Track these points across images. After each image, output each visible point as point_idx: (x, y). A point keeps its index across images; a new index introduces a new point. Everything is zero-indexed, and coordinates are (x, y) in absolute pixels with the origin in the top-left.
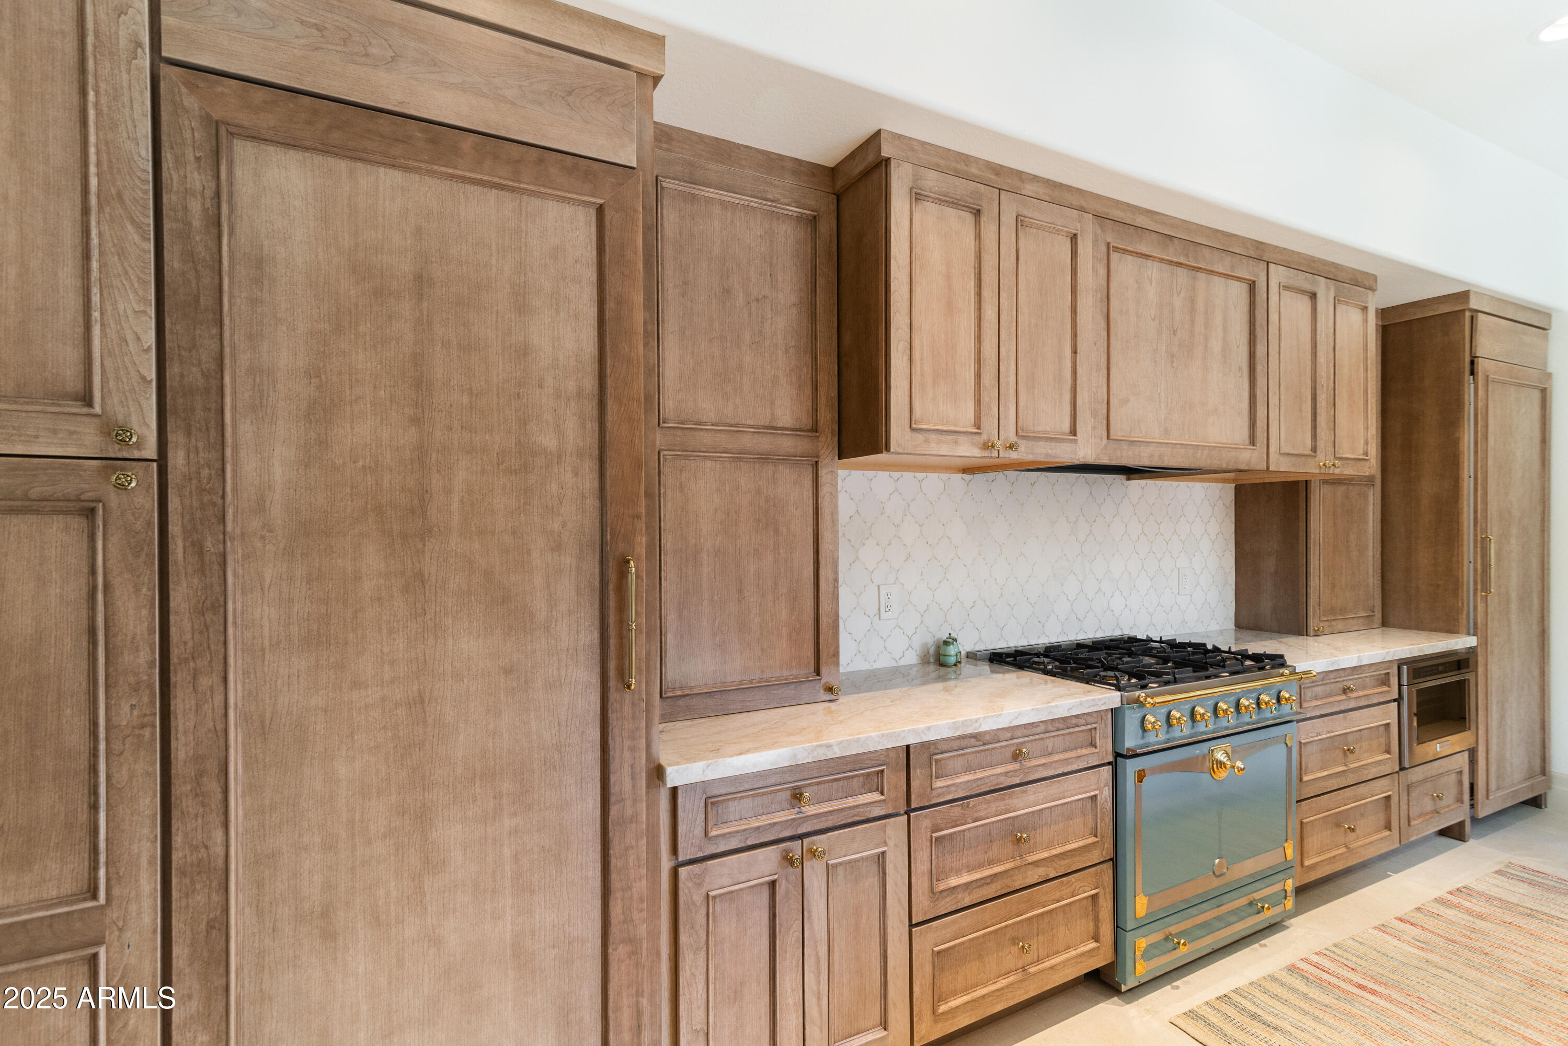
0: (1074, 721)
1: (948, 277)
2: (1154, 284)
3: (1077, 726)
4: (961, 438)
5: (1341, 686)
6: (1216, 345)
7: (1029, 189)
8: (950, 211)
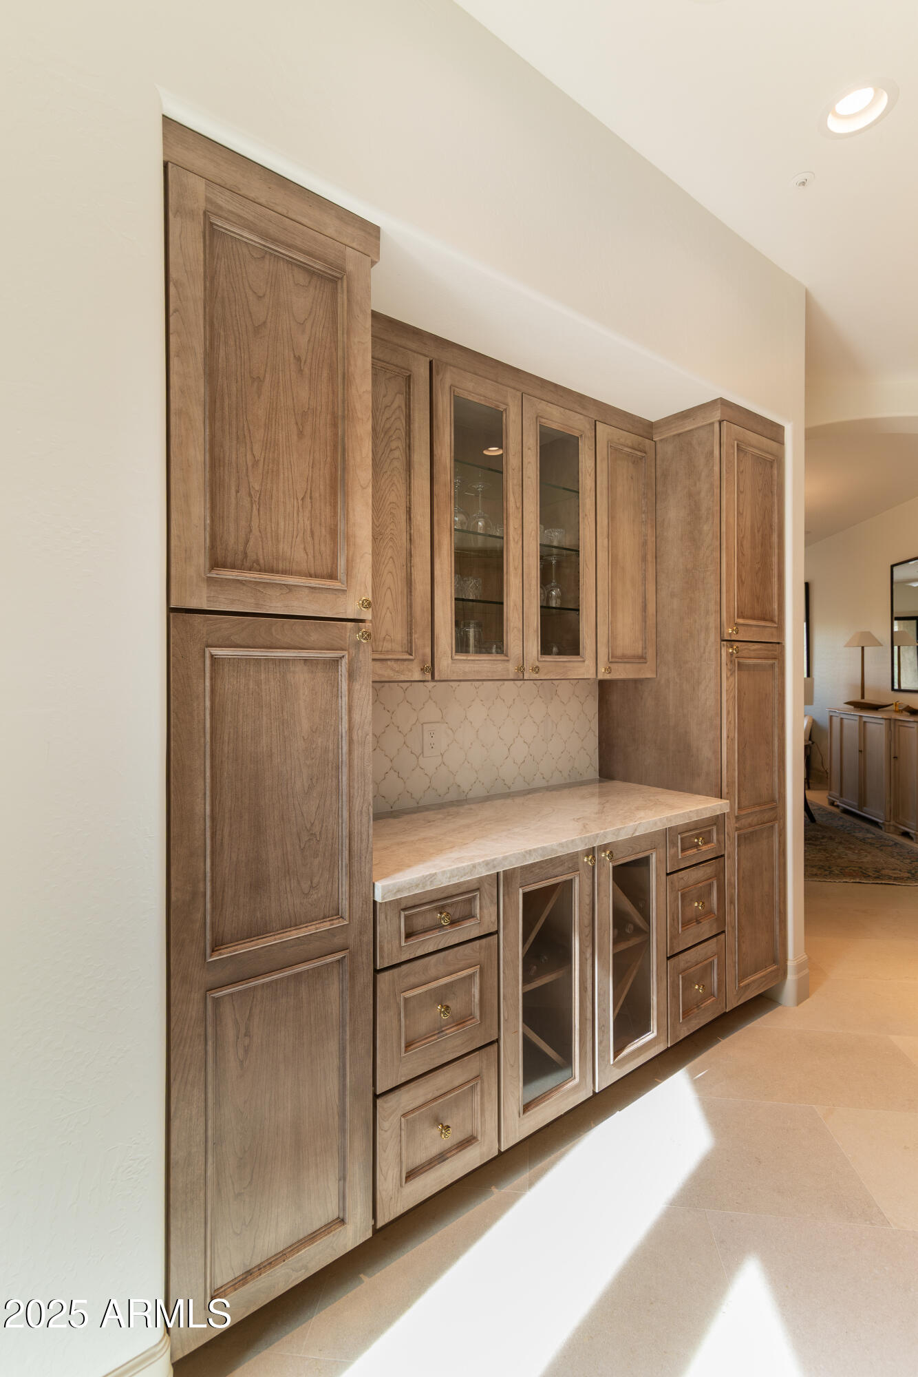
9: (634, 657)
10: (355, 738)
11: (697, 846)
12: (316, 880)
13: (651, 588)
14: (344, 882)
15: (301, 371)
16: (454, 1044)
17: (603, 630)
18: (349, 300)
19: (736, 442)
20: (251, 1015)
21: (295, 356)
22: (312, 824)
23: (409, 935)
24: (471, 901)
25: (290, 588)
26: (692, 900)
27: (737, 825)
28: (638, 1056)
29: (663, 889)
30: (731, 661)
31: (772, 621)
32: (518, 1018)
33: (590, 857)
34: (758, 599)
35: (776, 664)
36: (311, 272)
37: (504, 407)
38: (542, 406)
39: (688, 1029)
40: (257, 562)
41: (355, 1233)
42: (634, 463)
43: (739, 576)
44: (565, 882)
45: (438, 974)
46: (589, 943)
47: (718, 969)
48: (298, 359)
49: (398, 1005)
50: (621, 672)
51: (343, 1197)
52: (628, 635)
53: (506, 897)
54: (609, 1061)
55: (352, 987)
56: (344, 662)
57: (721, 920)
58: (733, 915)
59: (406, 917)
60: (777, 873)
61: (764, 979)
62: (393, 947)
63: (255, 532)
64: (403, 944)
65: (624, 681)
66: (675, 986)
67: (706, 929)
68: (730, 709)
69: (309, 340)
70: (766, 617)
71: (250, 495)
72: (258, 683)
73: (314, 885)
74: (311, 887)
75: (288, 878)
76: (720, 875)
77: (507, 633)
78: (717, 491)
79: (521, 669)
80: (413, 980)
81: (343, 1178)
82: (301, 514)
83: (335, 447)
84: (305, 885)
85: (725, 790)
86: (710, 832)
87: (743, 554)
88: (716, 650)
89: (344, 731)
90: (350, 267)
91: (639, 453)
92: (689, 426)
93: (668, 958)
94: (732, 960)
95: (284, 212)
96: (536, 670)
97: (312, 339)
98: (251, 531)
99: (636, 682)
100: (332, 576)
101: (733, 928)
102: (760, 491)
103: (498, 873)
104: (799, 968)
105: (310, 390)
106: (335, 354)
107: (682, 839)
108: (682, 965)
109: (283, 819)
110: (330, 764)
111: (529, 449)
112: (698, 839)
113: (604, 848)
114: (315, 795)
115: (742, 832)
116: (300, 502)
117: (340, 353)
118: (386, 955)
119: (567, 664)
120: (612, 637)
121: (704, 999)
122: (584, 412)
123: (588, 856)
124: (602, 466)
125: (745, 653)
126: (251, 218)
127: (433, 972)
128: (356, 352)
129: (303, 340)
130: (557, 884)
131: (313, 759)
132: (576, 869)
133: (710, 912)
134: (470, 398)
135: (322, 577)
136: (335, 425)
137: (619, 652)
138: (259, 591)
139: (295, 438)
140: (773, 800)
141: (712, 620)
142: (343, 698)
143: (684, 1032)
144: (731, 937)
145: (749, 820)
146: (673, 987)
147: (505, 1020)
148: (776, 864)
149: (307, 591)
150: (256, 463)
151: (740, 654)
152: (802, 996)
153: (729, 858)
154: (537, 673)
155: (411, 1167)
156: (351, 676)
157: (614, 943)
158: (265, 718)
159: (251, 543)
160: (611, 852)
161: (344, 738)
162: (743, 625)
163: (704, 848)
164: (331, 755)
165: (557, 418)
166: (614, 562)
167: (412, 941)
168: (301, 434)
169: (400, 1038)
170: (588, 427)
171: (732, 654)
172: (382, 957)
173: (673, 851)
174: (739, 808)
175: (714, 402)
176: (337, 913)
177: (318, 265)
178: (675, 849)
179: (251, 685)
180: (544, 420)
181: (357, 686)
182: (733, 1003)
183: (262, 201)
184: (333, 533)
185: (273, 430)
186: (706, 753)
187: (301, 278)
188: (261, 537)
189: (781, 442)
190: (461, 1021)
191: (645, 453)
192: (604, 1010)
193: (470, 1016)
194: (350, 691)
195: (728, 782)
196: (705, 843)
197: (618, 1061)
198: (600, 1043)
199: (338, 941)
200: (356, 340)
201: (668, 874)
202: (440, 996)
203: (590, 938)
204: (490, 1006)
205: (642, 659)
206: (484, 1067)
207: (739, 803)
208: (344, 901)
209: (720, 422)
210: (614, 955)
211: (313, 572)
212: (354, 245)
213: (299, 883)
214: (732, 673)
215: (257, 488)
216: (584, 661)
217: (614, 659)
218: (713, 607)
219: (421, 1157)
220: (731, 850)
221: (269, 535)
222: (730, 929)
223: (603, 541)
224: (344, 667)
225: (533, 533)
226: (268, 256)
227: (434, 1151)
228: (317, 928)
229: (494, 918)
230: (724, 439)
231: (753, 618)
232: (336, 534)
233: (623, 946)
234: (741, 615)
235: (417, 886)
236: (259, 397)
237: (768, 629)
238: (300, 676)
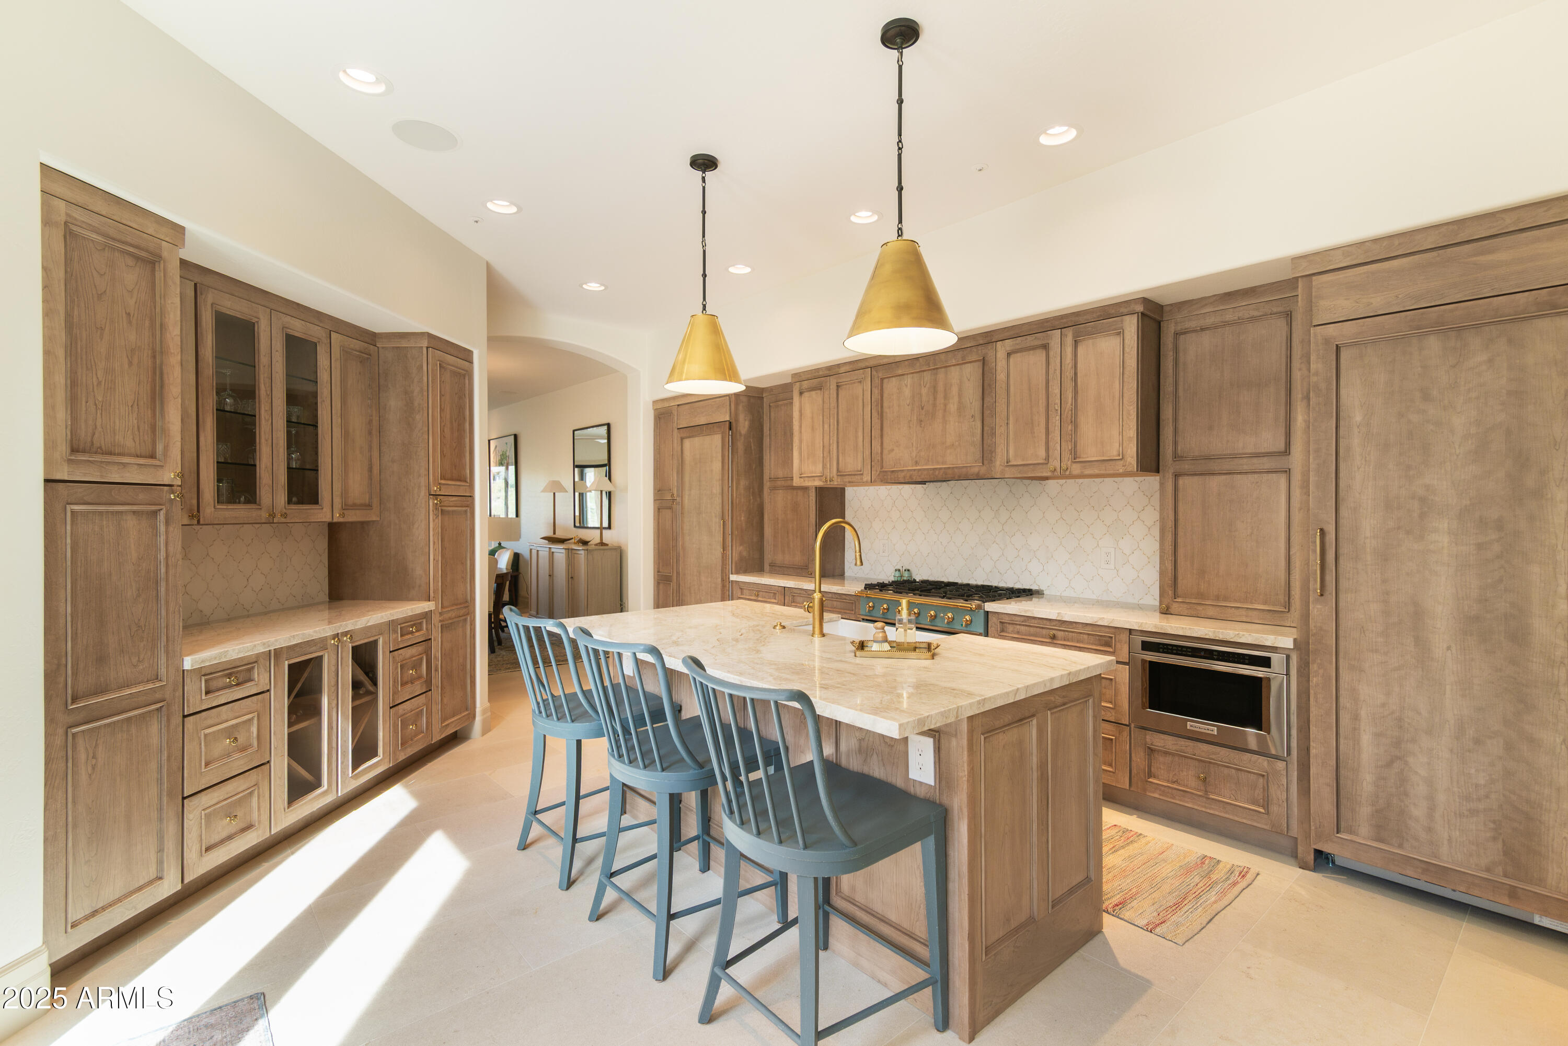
0: (844, 597)
1: (812, 418)
2: (909, 386)
3: (845, 599)
4: (816, 478)
5: (1052, 632)
6: (953, 407)
7: (843, 370)
8: (813, 393)
9: (361, 505)
10: (170, 563)
11: (412, 632)
12: (141, 657)
13: (375, 454)
14: (162, 658)
15: (130, 322)
16: (239, 763)
17: (337, 486)
18: (164, 276)
19: (438, 362)
20: (96, 745)
21: (126, 313)
22: (139, 620)
23: (207, 693)
24: (250, 670)
25: (125, 465)
26: (408, 669)
27: (440, 619)
28: (369, 772)
29: (387, 662)
30: (436, 509)
31: (466, 481)
32: (284, 747)
33: (336, 639)
34: (455, 466)
35: (468, 510)
36: (137, 258)
37: (256, 320)
38: (288, 319)
39: (405, 755)
40: (100, 448)
41: (169, 887)
42: (361, 362)
43: (442, 452)
44: (316, 658)
45: (228, 718)
46: (334, 697)
47: (426, 714)
48: (129, 314)
49: (200, 738)
50: (353, 517)
51: (160, 863)
52: (357, 487)
53: (276, 668)
54: (348, 775)
55: (168, 726)
56: (162, 513)
57: (429, 682)
58: (437, 679)
59: (206, 681)
60: (469, 650)
61: (459, 721)
62: (196, 698)
63: (99, 428)
64: (204, 697)
65: (352, 523)
66: (396, 726)
67: (418, 688)
68: (436, 541)
69: (136, 303)
70: (462, 479)
71: (96, 404)
72: (101, 528)
73: (141, 660)
74: (139, 661)
75: (122, 655)
76: (428, 652)
77: (260, 488)
78: (425, 393)
79: (272, 515)
80: (210, 722)
81: (161, 850)
82: (131, 415)
83: (154, 373)
84: (135, 660)
85: (432, 594)
86: (421, 623)
87: (444, 437)
88: (426, 502)
89: (162, 558)
90: (165, 254)
91: (366, 356)
92: (404, 344)
93: (391, 708)
94: (436, 708)
95: (118, 219)
96: (285, 515)
97: (138, 301)
98: (96, 427)
99: (363, 524)
100: (152, 456)
101: (437, 687)
102: (456, 394)
103: (270, 651)
104: (484, 712)
105: (137, 334)
106: (153, 310)
107: (401, 628)
108: (401, 712)
109: (119, 617)
110: (152, 581)
111: (277, 351)
112: (412, 628)
113: (345, 634)
114: (141, 600)
115: (444, 623)
116: (130, 408)
117: (158, 310)
118: (191, 705)
119: (309, 511)
120: (345, 493)
121: (416, 735)
122: (321, 325)
123: (334, 639)
124: (336, 365)
125: (446, 504)
126: (97, 225)
127: (224, 717)
128: (169, 309)
129: (132, 302)
130: (311, 659)
131: (139, 577)
132: (325, 648)
133: (420, 677)
134: (228, 313)
135: (146, 457)
136: (154, 357)
137: (350, 502)
138: (103, 467)
139: (126, 366)
140: (467, 602)
141: (423, 481)
142: (162, 537)
143: (402, 757)
144: (436, 694)
145: (449, 615)
146: (394, 727)
147: (275, 748)
148: (468, 644)
149: (136, 466)
150: (99, 383)
151: (442, 504)
152: (486, 731)
153: (435, 640)
154: (285, 518)
155: (209, 844)
156: (167, 523)
157: (352, 701)
158: (106, 550)
159: (96, 436)
160: (351, 636)
161: (162, 563)
162: (444, 484)
163: (417, 634)
164: (152, 574)
165: (298, 328)
166: (346, 435)
167: (209, 696)
168: (130, 364)
169: (201, 760)
170: (324, 335)
171: (437, 504)
172: (188, 706)
173: (394, 636)
174: (442, 607)
175: (423, 334)
176: (157, 678)
177: (143, 254)
178: (396, 635)
179: (97, 528)
180: (289, 330)
181: (171, 529)
182: (437, 737)
183: (104, 213)
184: (153, 428)
185: (111, 361)
186: (419, 571)
187: (130, 262)
188: (103, 431)
189: (471, 362)
190: (243, 749)
191: (370, 355)
192: (345, 741)
193: (251, 746)
194: (167, 532)
195: (434, 589)
196: (417, 631)
197: (355, 775)
198: (342, 763)
199: (158, 696)
200: (169, 302)
201: (391, 652)
202: (231, 733)
203: (335, 694)
204: (263, 739)
205: (369, 506)
206: (260, 778)
207: (442, 604)
208: (162, 670)
209: (427, 348)
210: (353, 708)
211: (139, 454)
212: (167, 239)
213: (130, 659)
214: (437, 517)
215: (100, 400)
216: (322, 509)
217: (346, 507)
218: (423, 471)
219: (216, 838)
220: (436, 635)
221: (109, 431)
222: (435, 688)
223: (337, 421)
224: (162, 516)
225: (281, 413)
226: (107, 248)
227: (224, 834)
228: (144, 687)
229: (267, 681)
230: (430, 360)
231: (452, 479)
232: (155, 429)
233: (358, 702)
234: (443, 478)
235: (215, 658)
236: (101, 340)
237: (462, 487)
238: (131, 523)
